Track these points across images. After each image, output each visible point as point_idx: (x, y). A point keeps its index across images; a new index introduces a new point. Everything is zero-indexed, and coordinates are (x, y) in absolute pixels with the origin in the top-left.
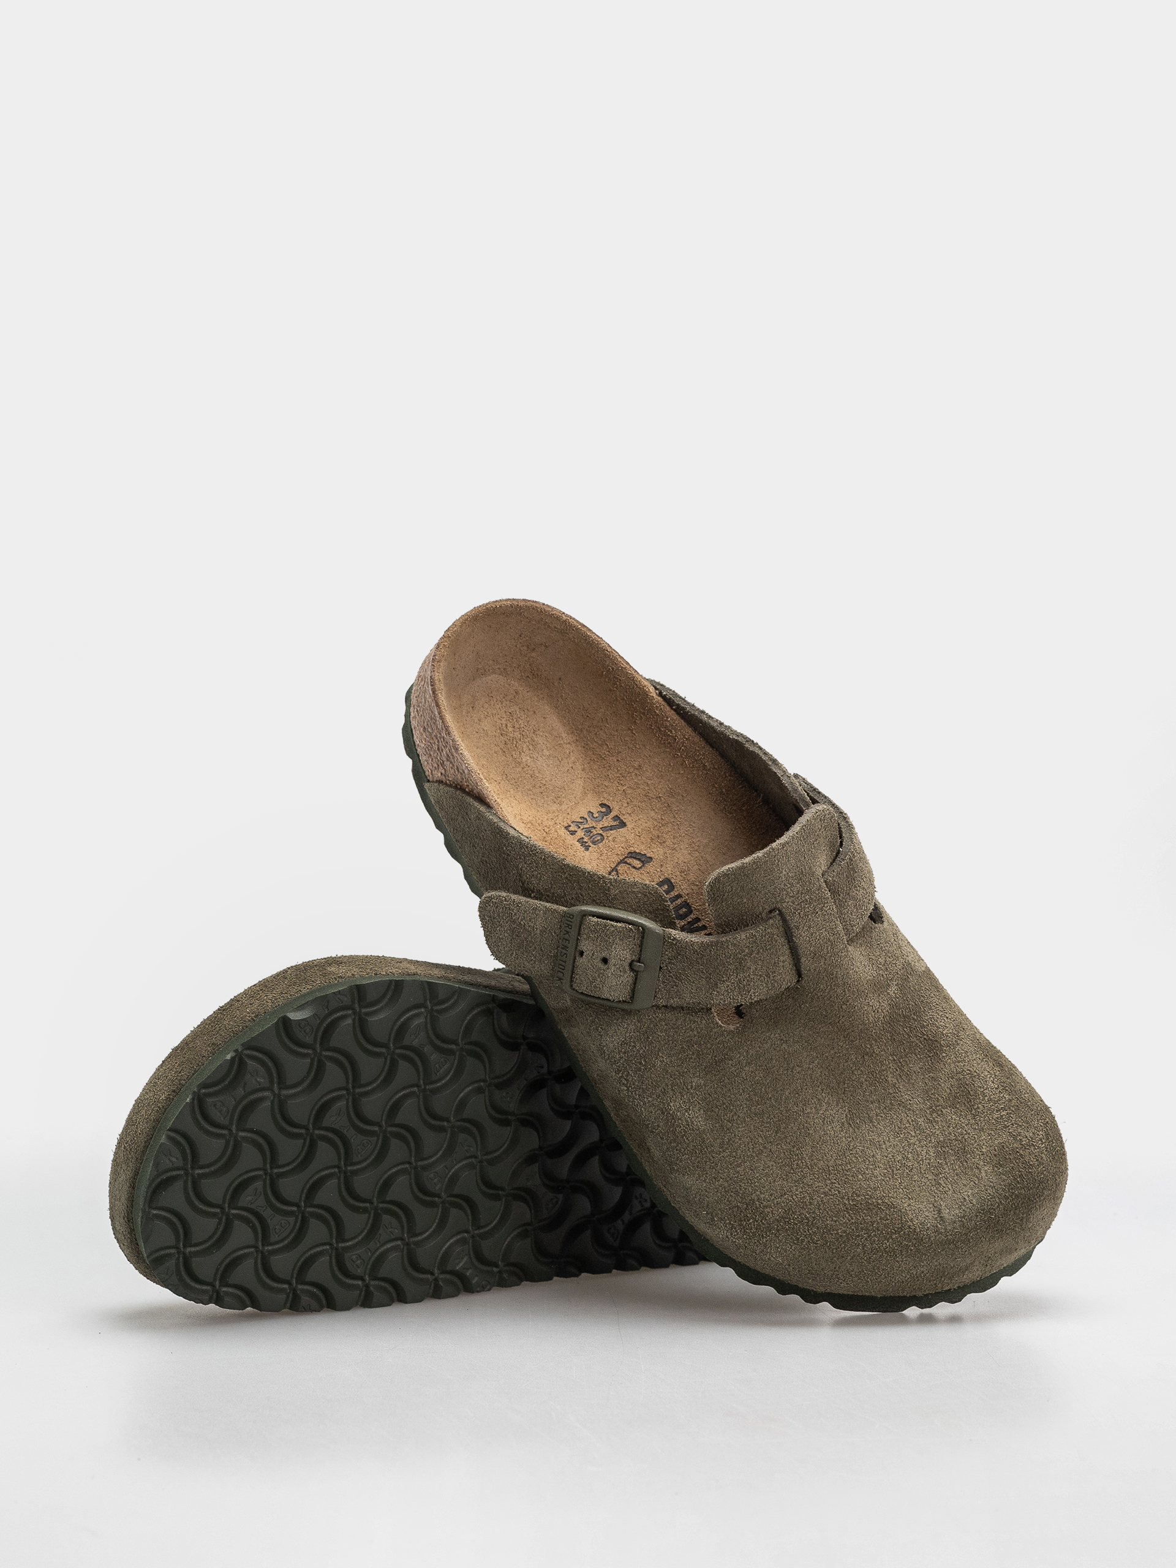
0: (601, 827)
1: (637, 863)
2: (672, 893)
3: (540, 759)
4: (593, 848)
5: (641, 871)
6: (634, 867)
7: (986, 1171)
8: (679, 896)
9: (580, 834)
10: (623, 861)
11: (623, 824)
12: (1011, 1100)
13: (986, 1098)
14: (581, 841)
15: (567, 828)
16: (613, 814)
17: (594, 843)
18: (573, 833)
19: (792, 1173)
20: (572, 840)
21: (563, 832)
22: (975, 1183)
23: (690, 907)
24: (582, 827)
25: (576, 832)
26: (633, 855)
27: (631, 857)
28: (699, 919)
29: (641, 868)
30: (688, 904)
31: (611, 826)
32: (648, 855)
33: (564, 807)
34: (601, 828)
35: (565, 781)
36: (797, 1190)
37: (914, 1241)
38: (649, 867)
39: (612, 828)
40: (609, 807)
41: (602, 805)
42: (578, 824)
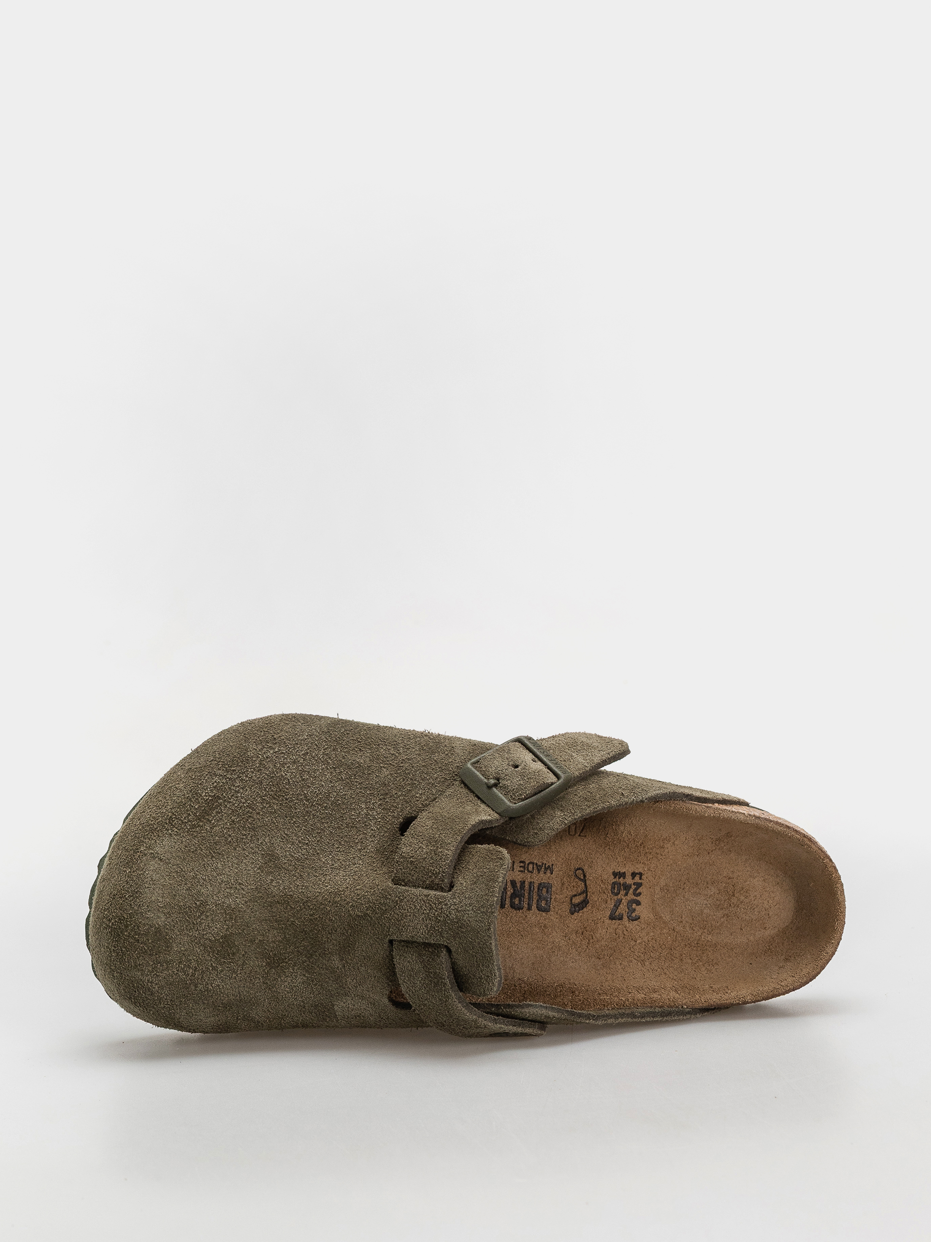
0: (623, 901)
1: (576, 900)
2: (535, 905)
3: (705, 902)
4: (612, 879)
5: (568, 899)
6: (575, 895)
7: (161, 920)
8: (529, 909)
9: (629, 880)
10: (586, 891)
11: (612, 918)
12: (196, 987)
13: (211, 968)
14: (623, 875)
15: (641, 874)
16: (625, 917)
17: (614, 883)
18: (634, 875)
19: (269, 783)
20: (628, 869)
21: (639, 868)
22: (159, 902)
23: (516, 909)
24: (633, 886)
25: (633, 879)
26: (584, 903)
27: (584, 901)
28: (503, 908)
29: (571, 900)
30: (519, 910)
31: (617, 908)
32: (576, 914)
33: (657, 889)
34: (622, 899)
35: (676, 907)
36: (256, 776)
37: (155, 827)
38: (566, 907)
39: (616, 906)
40: (633, 920)
41: (637, 918)
42: (639, 885)
